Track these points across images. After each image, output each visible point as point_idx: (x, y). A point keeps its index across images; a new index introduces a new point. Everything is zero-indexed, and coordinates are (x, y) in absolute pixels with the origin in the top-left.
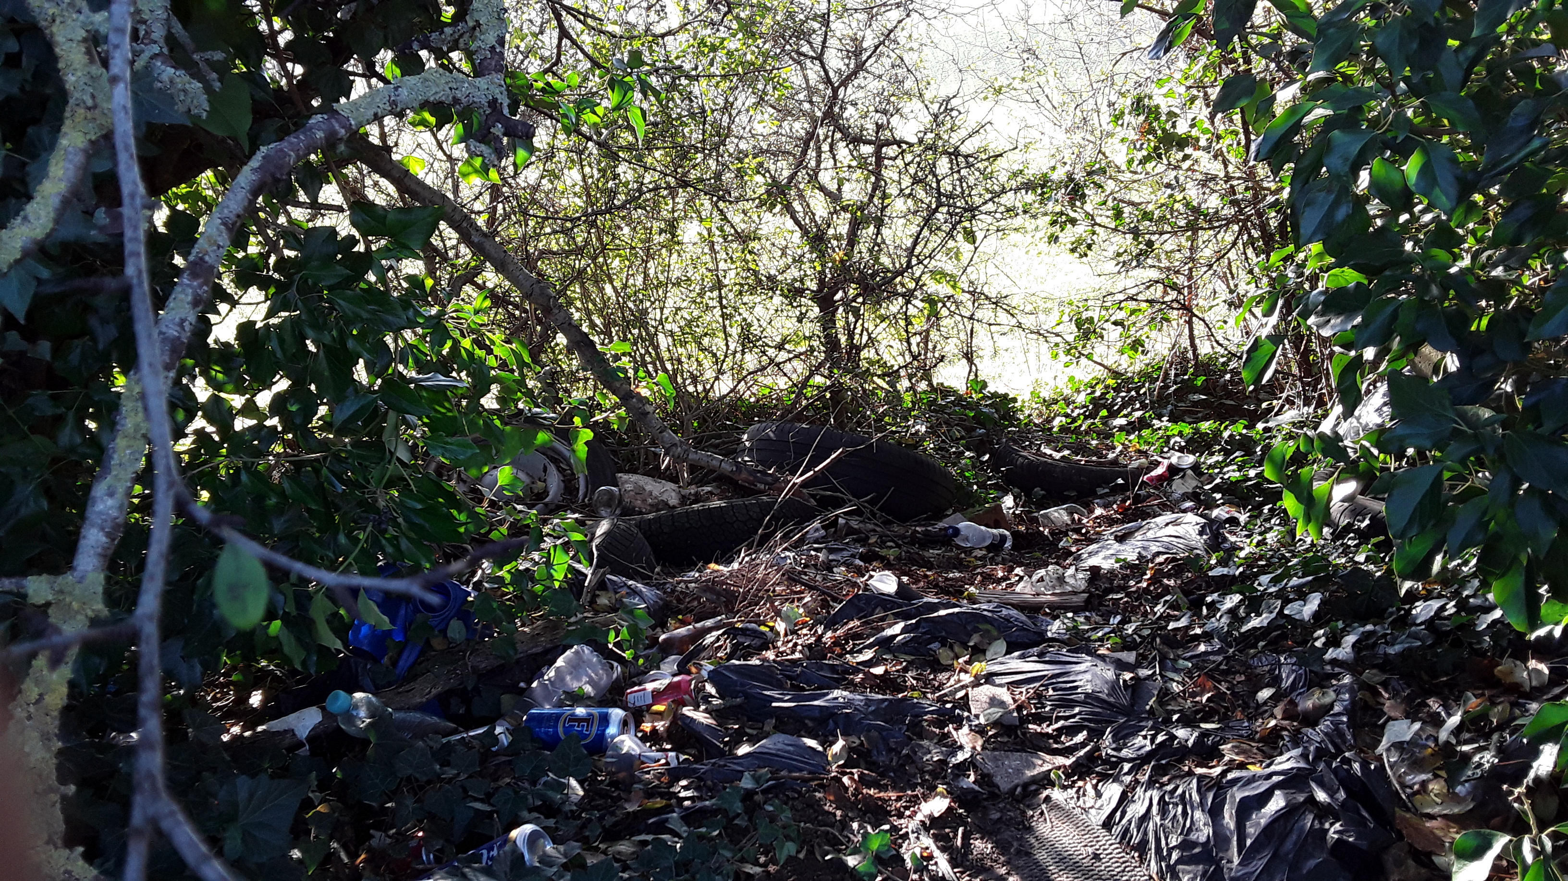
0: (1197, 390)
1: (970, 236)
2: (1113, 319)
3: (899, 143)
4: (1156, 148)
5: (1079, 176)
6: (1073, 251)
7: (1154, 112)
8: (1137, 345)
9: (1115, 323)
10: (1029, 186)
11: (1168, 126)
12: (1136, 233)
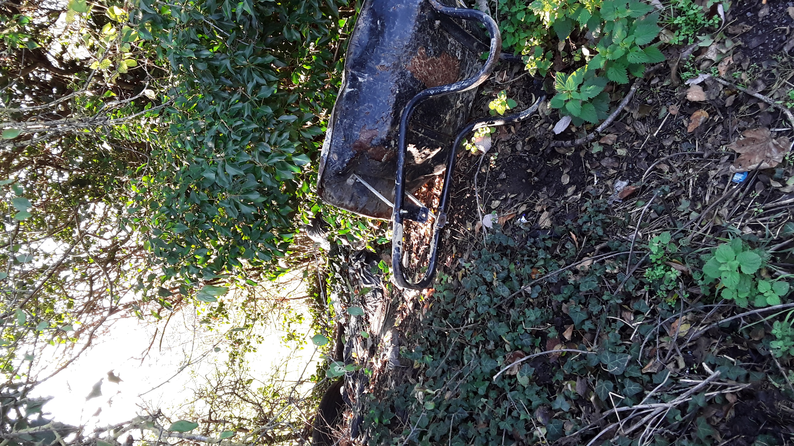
0: (319, 296)
1: (249, 381)
2: (288, 327)
3: (210, 413)
4: (223, 314)
5: (231, 342)
6: (260, 343)
7: (209, 315)
8: (299, 317)
9: (289, 326)
10: (233, 361)
11: (215, 310)
12: (254, 320)
